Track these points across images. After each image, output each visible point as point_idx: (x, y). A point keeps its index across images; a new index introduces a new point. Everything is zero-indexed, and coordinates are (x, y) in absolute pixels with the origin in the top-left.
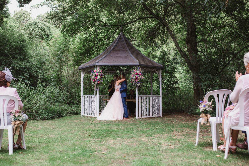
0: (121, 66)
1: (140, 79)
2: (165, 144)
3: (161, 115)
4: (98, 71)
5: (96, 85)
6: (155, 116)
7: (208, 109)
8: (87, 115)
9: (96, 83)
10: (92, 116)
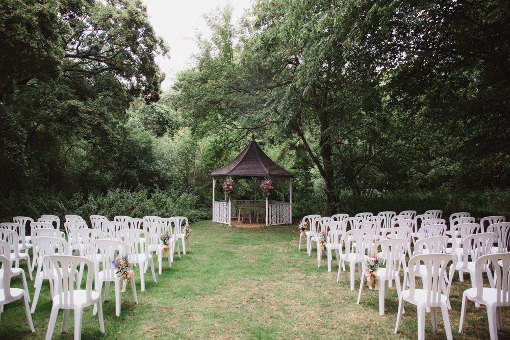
0: (252, 176)
1: (270, 189)
2: (281, 250)
3: (291, 222)
4: (230, 181)
5: (229, 194)
6: (284, 223)
7: (304, 227)
8: (219, 222)
9: (228, 192)
10: (224, 223)
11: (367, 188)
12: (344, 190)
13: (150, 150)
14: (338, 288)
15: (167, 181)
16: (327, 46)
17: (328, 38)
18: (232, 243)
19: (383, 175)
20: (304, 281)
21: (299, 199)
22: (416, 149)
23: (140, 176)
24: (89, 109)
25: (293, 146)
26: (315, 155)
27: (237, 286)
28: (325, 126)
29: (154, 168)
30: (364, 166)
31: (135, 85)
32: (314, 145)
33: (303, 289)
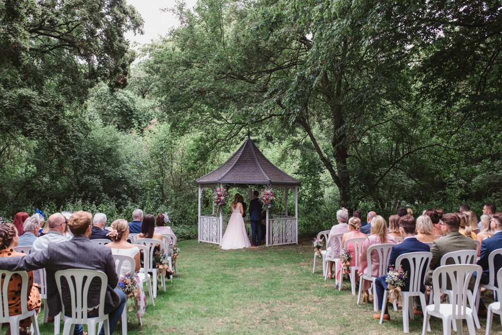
0: (249, 184)
1: (271, 201)
3: (297, 242)
4: (221, 190)
5: (220, 206)
6: (289, 243)
8: (206, 241)
9: (219, 204)
10: (213, 243)
11: (393, 199)
12: (363, 202)
13: (115, 151)
14: (358, 310)
15: (137, 190)
16: (343, 29)
17: (345, 20)
18: (228, 266)
19: (414, 182)
20: (319, 304)
21: (305, 213)
22: (455, 150)
23: (103, 185)
24: (43, 100)
25: (296, 145)
26: (325, 155)
27: (246, 308)
28: (339, 121)
29: (122, 174)
30: (389, 170)
31: (96, 68)
32: (325, 143)
33: (320, 311)
